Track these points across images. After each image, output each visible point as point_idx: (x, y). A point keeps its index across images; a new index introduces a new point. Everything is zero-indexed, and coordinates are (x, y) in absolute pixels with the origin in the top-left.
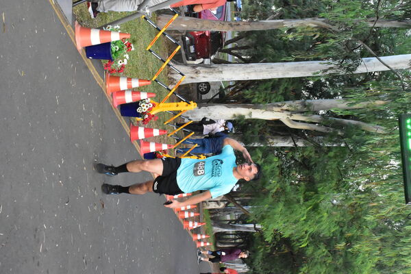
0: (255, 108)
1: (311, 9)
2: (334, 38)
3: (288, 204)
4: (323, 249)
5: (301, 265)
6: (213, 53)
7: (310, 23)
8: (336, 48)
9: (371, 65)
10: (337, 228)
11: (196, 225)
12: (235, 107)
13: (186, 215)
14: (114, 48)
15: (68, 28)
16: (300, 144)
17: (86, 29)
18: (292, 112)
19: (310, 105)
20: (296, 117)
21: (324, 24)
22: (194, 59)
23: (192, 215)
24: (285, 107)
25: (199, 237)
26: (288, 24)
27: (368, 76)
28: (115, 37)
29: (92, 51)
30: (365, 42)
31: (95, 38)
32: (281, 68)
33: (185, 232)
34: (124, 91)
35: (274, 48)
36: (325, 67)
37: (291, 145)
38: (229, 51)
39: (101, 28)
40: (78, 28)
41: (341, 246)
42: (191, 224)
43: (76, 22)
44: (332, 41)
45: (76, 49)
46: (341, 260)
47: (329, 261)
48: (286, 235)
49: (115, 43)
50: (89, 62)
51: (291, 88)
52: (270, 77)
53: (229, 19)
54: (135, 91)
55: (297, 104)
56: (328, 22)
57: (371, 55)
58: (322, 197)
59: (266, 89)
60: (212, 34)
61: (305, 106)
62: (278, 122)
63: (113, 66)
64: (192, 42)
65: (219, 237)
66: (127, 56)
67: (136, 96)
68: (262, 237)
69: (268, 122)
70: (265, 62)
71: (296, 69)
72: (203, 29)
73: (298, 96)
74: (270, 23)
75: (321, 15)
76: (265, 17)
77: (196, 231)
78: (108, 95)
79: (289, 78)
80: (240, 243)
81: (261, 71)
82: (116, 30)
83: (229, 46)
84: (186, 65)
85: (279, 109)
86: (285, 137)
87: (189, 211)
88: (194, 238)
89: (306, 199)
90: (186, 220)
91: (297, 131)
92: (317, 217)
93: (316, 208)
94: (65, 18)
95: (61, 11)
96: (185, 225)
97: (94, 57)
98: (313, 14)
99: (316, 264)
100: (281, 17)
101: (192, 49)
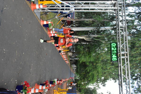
0: (79, 36)
1: (91, 17)
2: (95, 23)
3: (85, 56)
4: (91, 64)
5: (87, 67)
6: (71, 25)
7: (91, 20)
8: (96, 25)
9: (103, 29)
10: (94, 60)
11: (66, 59)
12: (75, 36)
13: (64, 57)
14: (49, 25)
15: (39, 21)
16: (88, 44)
17: (43, 21)
18: (86, 37)
19: (90, 36)
20: (87, 38)
21: (93, 20)
22: (67, 26)
23: (66, 57)
24: (85, 36)
25: (67, 61)
26: (86, 20)
27: (102, 31)
28: (49, 23)
29: (44, 25)
30: (102, 24)
31: (45, 23)
32: (85, 29)
33: (64, 60)
34: (51, 34)
35: (83, 24)
36: (93, 29)
37: (86, 44)
38: (74, 24)
39: (46, 21)
40: (41, 20)
41: (95, 64)
42: (65, 59)
43: (41, 19)
44: (95, 24)
45: (41, 25)
46: (94, 66)
47: (92, 67)
48: (84, 61)
49: (50, 24)
50: (44, 28)
51: (86, 33)
52: (82, 30)
53: (74, 18)
54: (54, 34)
55: (87, 36)
56: (94, 20)
57: (102, 27)
58: (91, 54)
59: (81, 33)
60: (71, 21)
61: (89, 36)
62: (83, 39)
63: (49, 29)
64: (67, 22)
65: (71, 60)
66: (52, 27)
67: (54, 35)
68: (79, 61)
69: (81, 39)
70: (81, 27)
71: (88, 29)
72: (69, 20)
73: (87, 34)
74: (82, 19)
75: (93, 18)
76: (81, 18)
77: (66, 60)
78: (48, 34)
79: (86, 31)
80: (75, 62)
81: (80, 29)
82: (50, 21)
83: (74, 23)
84: (65, 27)
85: (84, 37)
86: (84, 42)
87: (65, 57)
88: (66, 62)
89: (88, 55)
90: (64, 58)
91: (87, 41)
92: (90, 58)
93: (90, 57)
94: (38, 19)
95: (37, 17)
96: (64, 59)
97: (45, 27)
98: (91, 18)
99: (90, 67)
100: (85, 18)
101: (67, 24)
